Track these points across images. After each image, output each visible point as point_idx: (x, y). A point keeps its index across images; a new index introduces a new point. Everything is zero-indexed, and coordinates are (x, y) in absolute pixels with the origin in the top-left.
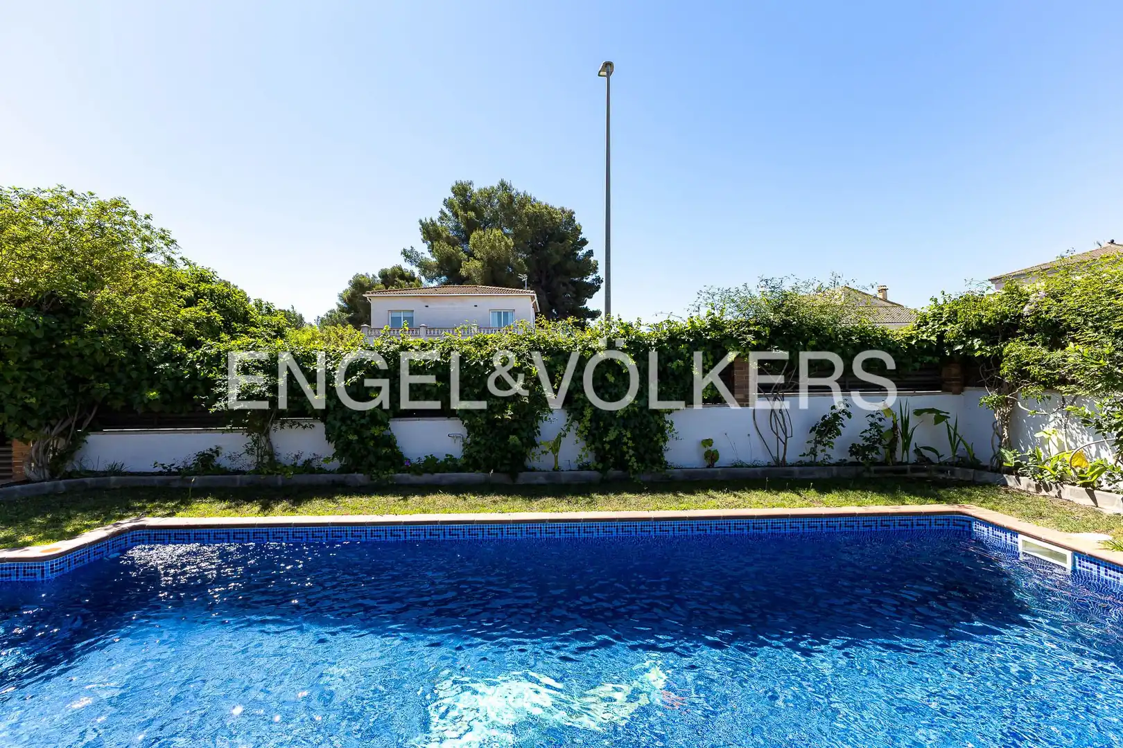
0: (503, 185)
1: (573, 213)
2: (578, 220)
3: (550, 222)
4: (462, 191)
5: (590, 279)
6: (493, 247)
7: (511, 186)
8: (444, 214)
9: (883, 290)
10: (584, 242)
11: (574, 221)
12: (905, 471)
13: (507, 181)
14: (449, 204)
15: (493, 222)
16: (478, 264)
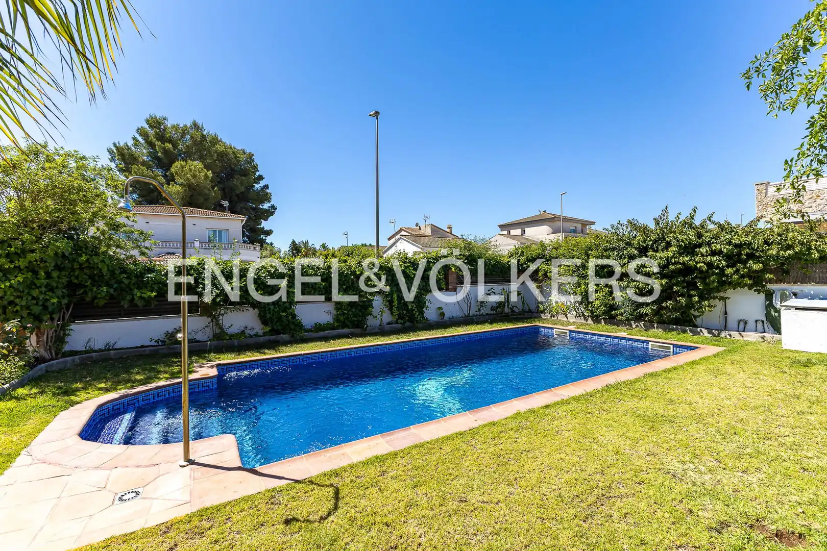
0: (196, 126)
1: (253, 155)
2: (257, 161)
3: (234, 160)
4: (156, 123)
5: (266, 206)
6: (194, 176)
7: (202, 127)
8: (137, 140)
9: (450, 228)
10: (261, 178)
11: (253, 161)
12: (509, 316)
13: (200, 122)
14: (141, 132)
15: (188, 155)
16: (179, 188)
